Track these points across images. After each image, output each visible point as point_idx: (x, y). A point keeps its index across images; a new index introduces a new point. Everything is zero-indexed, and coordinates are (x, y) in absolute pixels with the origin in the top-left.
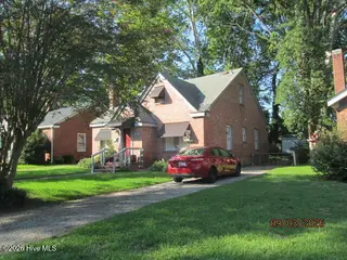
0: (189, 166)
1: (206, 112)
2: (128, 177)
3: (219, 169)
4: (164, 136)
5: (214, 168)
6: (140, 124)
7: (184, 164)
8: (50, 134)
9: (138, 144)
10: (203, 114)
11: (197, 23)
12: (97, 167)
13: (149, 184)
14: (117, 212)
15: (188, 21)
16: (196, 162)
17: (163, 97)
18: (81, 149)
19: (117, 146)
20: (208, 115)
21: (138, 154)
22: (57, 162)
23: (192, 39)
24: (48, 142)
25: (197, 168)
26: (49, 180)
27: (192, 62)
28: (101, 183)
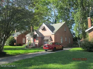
0: (48, 47)
1: (55, 33)
2: (34, 50)
3: (57, 48)
4: (44, 39)
5: (55, 48)
6: (38, 36)
7: (47, 47)
8: (16, 38)
9: (38, 41)
10: (54, 34)
11: (55, 10)
12: (27, 47)
13: (38, 51)
14: (27, 58)
15: (52, 9)
16: (50, 46)
17: (44, 29)
18: (24, 42)
19: (32, 42)
20: (55, 34)
21: (37, 44)
22: (17, 45)
23: (53, 14)
24: (15, 40)
25: (51, 47)
26: (14, 50)
27: (53, 20)
28: (26, 51)
